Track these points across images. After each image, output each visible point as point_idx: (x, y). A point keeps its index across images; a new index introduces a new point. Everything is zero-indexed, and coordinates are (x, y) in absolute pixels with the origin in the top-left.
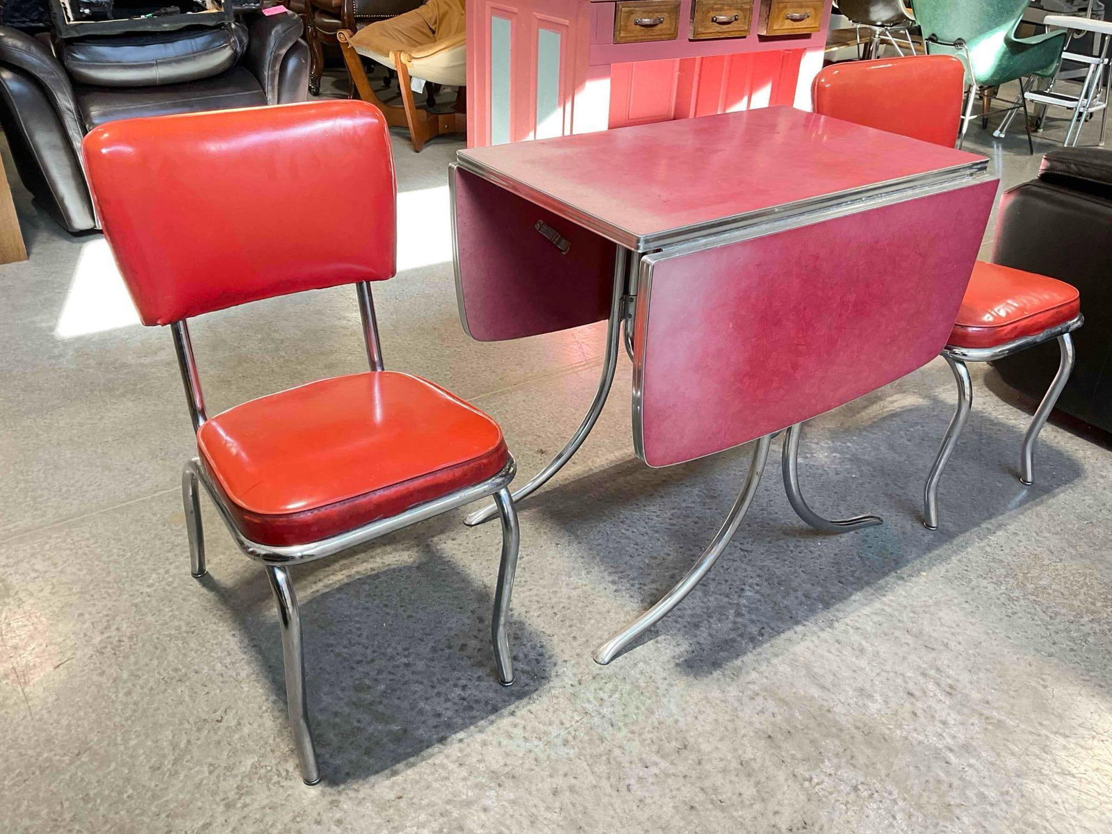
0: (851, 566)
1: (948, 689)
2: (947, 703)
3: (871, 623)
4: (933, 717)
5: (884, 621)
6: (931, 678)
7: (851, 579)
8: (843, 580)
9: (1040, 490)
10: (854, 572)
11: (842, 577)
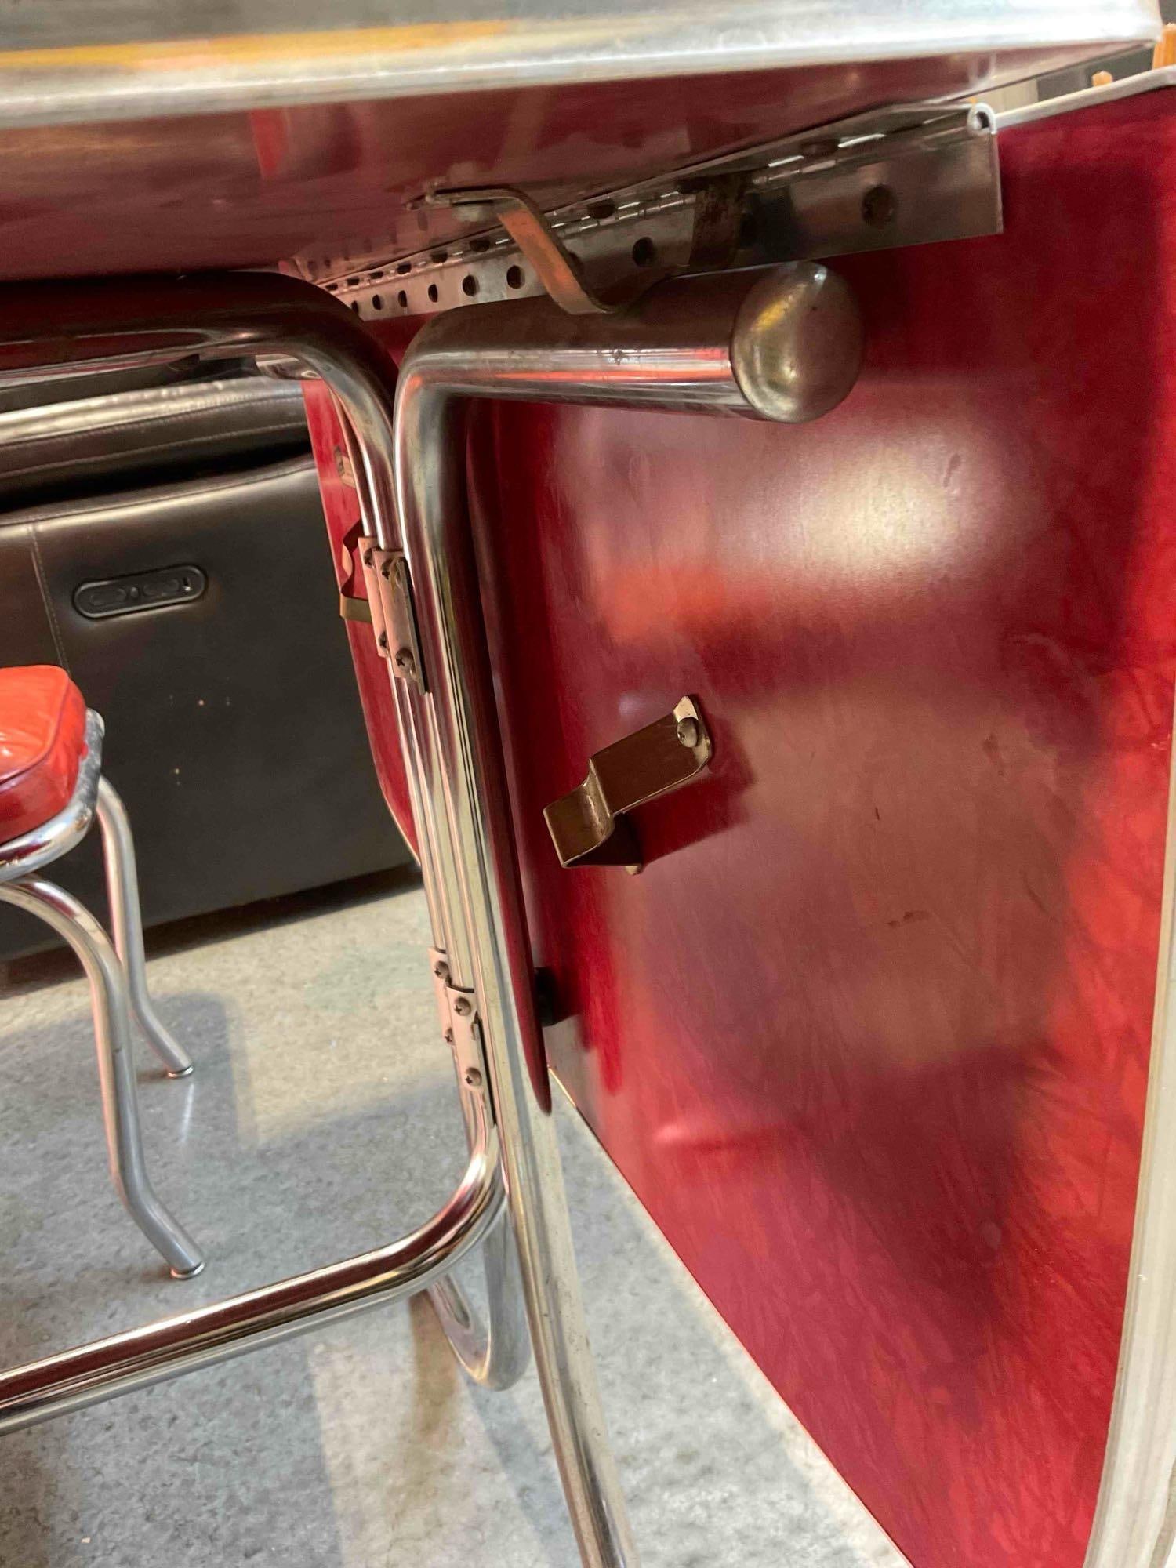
0: (210, 1498)
1: (693, 1469)
2: (735, 1489)
3: (426, 1545)
4: (776, 1544)
5: (429, 1509)
6: (649, 1489)
7: (251, 1520)
8: (246, 1542)
9: (215, 1063)
10: (232, 1499)
11: (236, 1537)
